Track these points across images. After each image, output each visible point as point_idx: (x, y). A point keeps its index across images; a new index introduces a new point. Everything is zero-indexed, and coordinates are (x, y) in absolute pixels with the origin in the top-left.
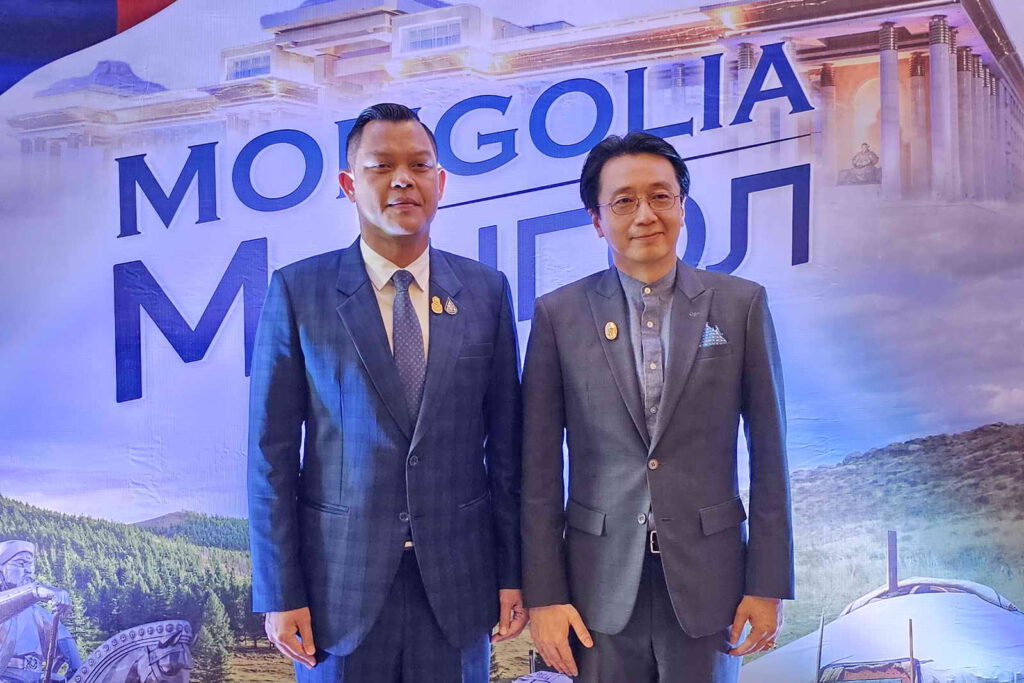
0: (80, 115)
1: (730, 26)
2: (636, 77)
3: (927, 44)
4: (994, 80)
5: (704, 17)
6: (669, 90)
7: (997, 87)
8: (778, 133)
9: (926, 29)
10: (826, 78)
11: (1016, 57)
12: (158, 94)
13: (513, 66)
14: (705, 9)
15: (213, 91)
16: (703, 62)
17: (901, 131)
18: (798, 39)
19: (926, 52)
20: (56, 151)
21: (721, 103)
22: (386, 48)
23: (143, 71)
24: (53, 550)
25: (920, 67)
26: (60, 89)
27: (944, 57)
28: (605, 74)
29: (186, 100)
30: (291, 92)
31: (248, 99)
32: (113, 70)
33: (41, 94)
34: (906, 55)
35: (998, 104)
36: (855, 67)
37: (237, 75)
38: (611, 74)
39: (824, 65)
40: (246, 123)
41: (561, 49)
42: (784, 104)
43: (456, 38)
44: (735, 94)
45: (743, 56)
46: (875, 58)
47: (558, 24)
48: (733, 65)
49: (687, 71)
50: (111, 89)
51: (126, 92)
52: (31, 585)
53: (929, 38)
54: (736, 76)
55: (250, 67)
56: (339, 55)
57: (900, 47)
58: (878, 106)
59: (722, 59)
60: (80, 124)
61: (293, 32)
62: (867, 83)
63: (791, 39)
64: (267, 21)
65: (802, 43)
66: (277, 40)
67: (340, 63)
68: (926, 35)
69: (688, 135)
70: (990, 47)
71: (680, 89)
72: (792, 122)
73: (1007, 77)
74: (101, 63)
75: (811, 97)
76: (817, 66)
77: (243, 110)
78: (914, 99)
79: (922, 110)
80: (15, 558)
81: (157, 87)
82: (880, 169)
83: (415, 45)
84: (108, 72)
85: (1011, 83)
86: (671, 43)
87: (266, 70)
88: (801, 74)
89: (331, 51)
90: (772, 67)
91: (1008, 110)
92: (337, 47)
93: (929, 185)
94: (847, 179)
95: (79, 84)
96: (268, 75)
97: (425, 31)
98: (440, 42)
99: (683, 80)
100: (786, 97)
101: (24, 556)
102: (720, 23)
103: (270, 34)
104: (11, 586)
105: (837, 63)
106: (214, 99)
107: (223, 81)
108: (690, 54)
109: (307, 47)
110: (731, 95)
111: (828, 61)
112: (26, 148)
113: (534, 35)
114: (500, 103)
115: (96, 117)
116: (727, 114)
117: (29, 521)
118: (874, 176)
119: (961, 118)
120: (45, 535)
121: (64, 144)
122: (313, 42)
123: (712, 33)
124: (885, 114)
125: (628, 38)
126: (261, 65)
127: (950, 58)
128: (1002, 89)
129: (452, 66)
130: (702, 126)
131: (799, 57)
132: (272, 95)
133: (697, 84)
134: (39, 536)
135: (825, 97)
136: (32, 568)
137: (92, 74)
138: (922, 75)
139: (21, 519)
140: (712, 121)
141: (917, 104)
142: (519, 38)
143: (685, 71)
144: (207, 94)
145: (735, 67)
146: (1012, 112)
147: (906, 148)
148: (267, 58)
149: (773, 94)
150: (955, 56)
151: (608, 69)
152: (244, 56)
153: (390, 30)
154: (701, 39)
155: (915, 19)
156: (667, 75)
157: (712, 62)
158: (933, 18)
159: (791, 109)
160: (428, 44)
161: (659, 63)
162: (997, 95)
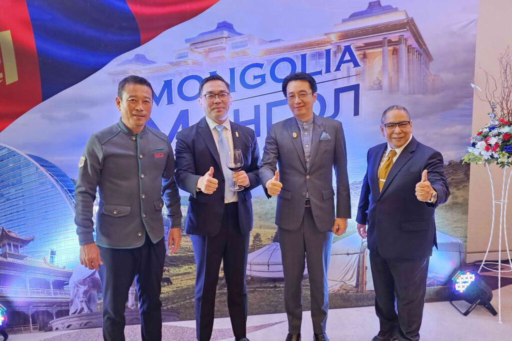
0: (130, 71)
1: (334, 40)
2: (304, 57)
3: (398, 44)
4: (419, 56)
5: (326, 37)
6: (314, 61)
8: (349, 74)
9: (398, 40)
10: (365, 56)
11: (427, 48)
12: (154, 65)
13: (265, 54)
14: (326, 34)
15: (171, 63)
16: (325, 51)
17: (389, 73)
19: (397, 47)
21: (331, 65)
22: (224, 49)
23: (147, 57)
25: (395, 52)
26: (124, 63)
27: (403, 48)
29: (163, 66)
30: (195, 63)
31: (181, 66)
32: (140, 57)
34: (391, 48)
35: (421, 64)
36: (374, 52)
37: (178, 58)
38: (294, 55)
40: (181, 73)
41: (280, 48)
42: (351, 64)
43: (246, 45)
45: (338, 49)
46: (380, 50)
47: (279, 40)
50: (139, 63)
51: (144, 64)
54: (336, 56)
55: (182, 56)
56: (210, 51)
57: (389, 46)
58: (382, 65)
59: (331, 50)
61: (195, 44)
62: (378, 58)
63: (353, 43)
64: (187, 41)
65: (357, 45)
66: (190, 47)
67: (210, 53)
68: (398, 41)
69: (320, 75)
70: (419, 45)
71: (318, 60)
72: (354, 70)
73: (424, 55)
74: (136, 55)
75: (360, 62)
76: (362, 52)
77: (180, 69)
78: (394, 63)
79: (396, 66)
81: (154, 62)
82: (382, 85)
83: (234, 48)
84: (138, 58)
85: (425, 57)
86: (315, 45)
87: (187, 56)
88: (357, 55)
89: (207, 50)
90: (347, 53)
92: (209, 49)
93: (398, 90)
94: (371, 88)
95: (130, 62)
96: (187, 58)
97: (236, 43)
98: (241, 46)
99: (319, 58)
102: (331, 39)
103: (188, 45)
105: (368, 51)
106: (171, 66)
107: (174, 60)
108: (321, 49)
109: (199, 49)
110: (334, 62)
111: (365, 51)
113: (271, 44)
114: (260, 66)
115: (135, 72)
116: (333, 68)
118: (380, 87)
119: (409, 68)
122: (202, 47)
123: (328, 42)
124: (384, 68)
125: (301, 44)
126: (186, 54)
127: (405, 49)
128: (422, 59)
129: (246, 54)
130: (325, 72)
131: (356, 49)
132: (189, 64)
133: (323, 59)
135: (364, 62)
137: (133, 59)
138: (396, 54)
140: (328, 70)
142: (266, 45)
143: (320, 55)
144: (169, 64)
145: (335, 53)
146: (425, 66)
147: (391, 79)
148: (187, 52)
149: (348, 61)
150: (407, 48)
151: (296, 54)
152: (180, 52)
153: (225, 43)
154: (324, 44)
155: (394, 36)
156: (314, 56)
157: (328, 51)
158: (400, 36)
159: (353, 66)
160: (237, 47)
161: (311, 52)
162: (420, 61)
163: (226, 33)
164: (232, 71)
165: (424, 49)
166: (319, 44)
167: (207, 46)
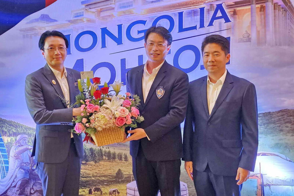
0: (37, 28)
2: (181, 14)
3: (265, 2)
4: (285, 12)
6: (190, 17)
7: (286, 14)
8: (221, 28)
10: (235, 13)
11: (292, 5)
12: (56, 22)
13: (147, 12)
15: (69, 21)
16: (199, 9)
17: (257, 27)
18: (226, 2)
19: (264, 5)
20: (31, 37)
21: (205, 21)
22: (113, 9)
23: (51, 17)
24: (32, 137)
25: (263, 9)
26: (32, 22)
27: (270, 6)
28: (172, 14)
29: (63, 24)
30: (89, 21)
31: (78, 23)
32: (45, 16)
33: (27, 23)
34: (259, 6)
35: (286, 19)
36: (244, 10)
37: (75, 17)
38: (173, 13)
39: (234, 9)
40: (78, 29)
41: (160, 7)
42: (223, 20)
43: (132, 5)
44: (208, 18)
45: (211, 8)
46: (249, 7)
48: (208, 10)
49: (195, 12)
50: (44, 21)
51: (47, 22)
52: (27, 145)
54: (209, 13)
55: (79, 15)
56: (101, 11)
57: (256, 4)
58: (250, 20)
59: (205, 8)
60: (37, 30)
61: (89, 5)
62: (247, 14)
63: (224, 2)
64: (83, 3)
65: (228, 3)
66: (85, 8)
67: (101, 13)
69: (195, 30)
70: (284, 3)
71: (193, 17)
72: (225, 25)
73: (289, 11)
74: (42, 15)
75: (231, 18)
76: (232, 10)
77: (77, 26)
78: (261, 18)
79: (263, 21)
80: (23, 139)
82: (251, 38)
83: (121, 8)
84: (43, 17)
85: (290, 13)
86: (190, 5)
87: (83, 15)
88: (227, 12)
89: (99, 10)
90: (219, 11)
91: (289, 20)
92: (101, 9)
93: (265, 42)
94: (241, 41)
95: (37, 20)
96: (83, 17)
97: (123, 4)
98: (127, 7)
99: (194, 15)
100: (223, 19)
101: (25, 138)
103: (84, 6)
104: (22, 146)
105: (238, 9)
106: (70, 23)
107: (72, 19)
108: (196, 7)
109: (93, 9)
110: (207, 19)
112: (24, 37)
113: (153, 4)
114: (144, 22)
115: (41, 29)
116: (206, 23)
117: (26, 130)
118: (249, 40)
119: (275, 23)
120: (30, 133)
121: (33, 36)
122: (95, 8)
123: (202, 2)
124: (252, 22)
125: (178, 4)
126: (81, 14)
127: (272, 6)
129: (131, 13)
130: (199, 27)
131: (227, 7)
132: (84, 22)
133: (198, 16)
134: (28, 133)
135: (235, 18)
136: (27, 141)
137: (39, 18)
138: (263, 11)
139: (24, 129)
140: (202, 26)
141: (261, 19)
142: (149, 5)
143: (194, 12)
144: (68, 22)
145: (209, 11)
146: (290, 21)
147: (258, 32)
148: (83, 12)
149: (219, 18)
150: (273, 6)
151: (173, 12)
152: (77, 12)
153: (114, 4)
154: (199, 3)
156: (190, 13)
157: (202, 10)
159: (225, 22)
160: (125, 7)
161: (187, 10)
162: (286, 16)
164: (120, 27)
165: (289, 6)
166: (194, 3)
167: (99, 7)
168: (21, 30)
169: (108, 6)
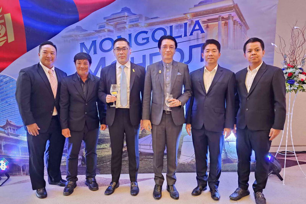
0: (73, 35)
1: (190, 17)
2: (171, 27)
3: (227, 20)
4: (241, 26)
5: (184, 16)
6: (177, 29)
8: (198, 37)
9: (227, 17)
11: (245, 22)
13: (149, 25)
14: (184, 14)
15: (95, 31)
16: (184, 24)
17: (222, 36)
21: (187, 32)
22: (126, 23)
23: (83, 28)
25: (226, 24)
26: (70, 31)
27: (231, 22)
29: (91, 33)
30: (109, 31)
31: (102, 32)
33: (67, 32)
34: (223, 22)
35: (241, 31)
36: (213, 24)
37: (100, 28)
40: (101, 37)
41: (157, 22)
42: (199, 32)
43: (138, 21)
45: (191, 23)
46: (217, 23)
47: (157, 18)
50: (78, 31)
51: (81, 31)
53: (228, 19)
54: (190, 27)
55: (102, 27)
56: (118, 24)
57: (222, 20)
58: (218, 32)
59: (187, 23)
60: (73, 37)
61: (109, 20)
62: (216, 28)
63: (201, 19)
64: (105, 18)
65: (203, 20)
66: (106, 22)
67: (118, 26)
69: (181, 38)
70: (240, 20)
72: (201, 35)
73: (244, 26)
74: (77, 26)
75: (205, 30)
76: (206, 24)
77: (101, 34)
79: (226, 33)
81: (86, 31)
83: (130, 22)
84: (78, 28)
86: (178, 21)
88: (203, 26)
89: (116, 24)
90: (197, 25)
93: (228, 47)
96: (105, 28)
97: (132, 19)
98: (135, 21)
99: (180, 28)
100: (200, 30)
102: (187, 17)
105: (210, 24)
107: (97, 29)
108: (181, 23)
109: (111, 23)
110: (189, 30)
111: (208, 23)
112: (65, 41)
113: (152, 20)
114: (146, 32)
115: (76, 36)
116: (188, 34)
119: (234, 34)
121: (71, 41)
122: (113, 22)
123: (186, 19)
125: (169, 20)
126: (104, 26)
129: (137, 26)
130: (184, 36)
131: (202, 23)
132: (106, 32)
133: (183, 28)
135: (207, 30)
137: (75, 29)
138: (227, 26)
141: (225, 31)
142: (149, 20)
143: (181, 26)
145: (190, 25)
146: (244, 33)
147: (223, 40)
148: (105, 25)
149: (197, 30)
150: (233, 22)
151: (166, 26)
152: (100, 25)
153: (126, 19)
154: (183, 20)
155: (225, 15)
156: (177, 27)
158: (229, 15)
159: (201, 33)
160: (133, 22)
161: (175, 24)
162: (242, 29)
163: (126, 14)
164: (130, 35)
165: (244, 22)
166: (180, 20)
167: (116, 21)
168: (62, 37)
169: (122, 21)
